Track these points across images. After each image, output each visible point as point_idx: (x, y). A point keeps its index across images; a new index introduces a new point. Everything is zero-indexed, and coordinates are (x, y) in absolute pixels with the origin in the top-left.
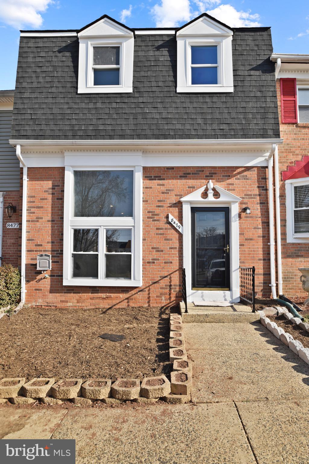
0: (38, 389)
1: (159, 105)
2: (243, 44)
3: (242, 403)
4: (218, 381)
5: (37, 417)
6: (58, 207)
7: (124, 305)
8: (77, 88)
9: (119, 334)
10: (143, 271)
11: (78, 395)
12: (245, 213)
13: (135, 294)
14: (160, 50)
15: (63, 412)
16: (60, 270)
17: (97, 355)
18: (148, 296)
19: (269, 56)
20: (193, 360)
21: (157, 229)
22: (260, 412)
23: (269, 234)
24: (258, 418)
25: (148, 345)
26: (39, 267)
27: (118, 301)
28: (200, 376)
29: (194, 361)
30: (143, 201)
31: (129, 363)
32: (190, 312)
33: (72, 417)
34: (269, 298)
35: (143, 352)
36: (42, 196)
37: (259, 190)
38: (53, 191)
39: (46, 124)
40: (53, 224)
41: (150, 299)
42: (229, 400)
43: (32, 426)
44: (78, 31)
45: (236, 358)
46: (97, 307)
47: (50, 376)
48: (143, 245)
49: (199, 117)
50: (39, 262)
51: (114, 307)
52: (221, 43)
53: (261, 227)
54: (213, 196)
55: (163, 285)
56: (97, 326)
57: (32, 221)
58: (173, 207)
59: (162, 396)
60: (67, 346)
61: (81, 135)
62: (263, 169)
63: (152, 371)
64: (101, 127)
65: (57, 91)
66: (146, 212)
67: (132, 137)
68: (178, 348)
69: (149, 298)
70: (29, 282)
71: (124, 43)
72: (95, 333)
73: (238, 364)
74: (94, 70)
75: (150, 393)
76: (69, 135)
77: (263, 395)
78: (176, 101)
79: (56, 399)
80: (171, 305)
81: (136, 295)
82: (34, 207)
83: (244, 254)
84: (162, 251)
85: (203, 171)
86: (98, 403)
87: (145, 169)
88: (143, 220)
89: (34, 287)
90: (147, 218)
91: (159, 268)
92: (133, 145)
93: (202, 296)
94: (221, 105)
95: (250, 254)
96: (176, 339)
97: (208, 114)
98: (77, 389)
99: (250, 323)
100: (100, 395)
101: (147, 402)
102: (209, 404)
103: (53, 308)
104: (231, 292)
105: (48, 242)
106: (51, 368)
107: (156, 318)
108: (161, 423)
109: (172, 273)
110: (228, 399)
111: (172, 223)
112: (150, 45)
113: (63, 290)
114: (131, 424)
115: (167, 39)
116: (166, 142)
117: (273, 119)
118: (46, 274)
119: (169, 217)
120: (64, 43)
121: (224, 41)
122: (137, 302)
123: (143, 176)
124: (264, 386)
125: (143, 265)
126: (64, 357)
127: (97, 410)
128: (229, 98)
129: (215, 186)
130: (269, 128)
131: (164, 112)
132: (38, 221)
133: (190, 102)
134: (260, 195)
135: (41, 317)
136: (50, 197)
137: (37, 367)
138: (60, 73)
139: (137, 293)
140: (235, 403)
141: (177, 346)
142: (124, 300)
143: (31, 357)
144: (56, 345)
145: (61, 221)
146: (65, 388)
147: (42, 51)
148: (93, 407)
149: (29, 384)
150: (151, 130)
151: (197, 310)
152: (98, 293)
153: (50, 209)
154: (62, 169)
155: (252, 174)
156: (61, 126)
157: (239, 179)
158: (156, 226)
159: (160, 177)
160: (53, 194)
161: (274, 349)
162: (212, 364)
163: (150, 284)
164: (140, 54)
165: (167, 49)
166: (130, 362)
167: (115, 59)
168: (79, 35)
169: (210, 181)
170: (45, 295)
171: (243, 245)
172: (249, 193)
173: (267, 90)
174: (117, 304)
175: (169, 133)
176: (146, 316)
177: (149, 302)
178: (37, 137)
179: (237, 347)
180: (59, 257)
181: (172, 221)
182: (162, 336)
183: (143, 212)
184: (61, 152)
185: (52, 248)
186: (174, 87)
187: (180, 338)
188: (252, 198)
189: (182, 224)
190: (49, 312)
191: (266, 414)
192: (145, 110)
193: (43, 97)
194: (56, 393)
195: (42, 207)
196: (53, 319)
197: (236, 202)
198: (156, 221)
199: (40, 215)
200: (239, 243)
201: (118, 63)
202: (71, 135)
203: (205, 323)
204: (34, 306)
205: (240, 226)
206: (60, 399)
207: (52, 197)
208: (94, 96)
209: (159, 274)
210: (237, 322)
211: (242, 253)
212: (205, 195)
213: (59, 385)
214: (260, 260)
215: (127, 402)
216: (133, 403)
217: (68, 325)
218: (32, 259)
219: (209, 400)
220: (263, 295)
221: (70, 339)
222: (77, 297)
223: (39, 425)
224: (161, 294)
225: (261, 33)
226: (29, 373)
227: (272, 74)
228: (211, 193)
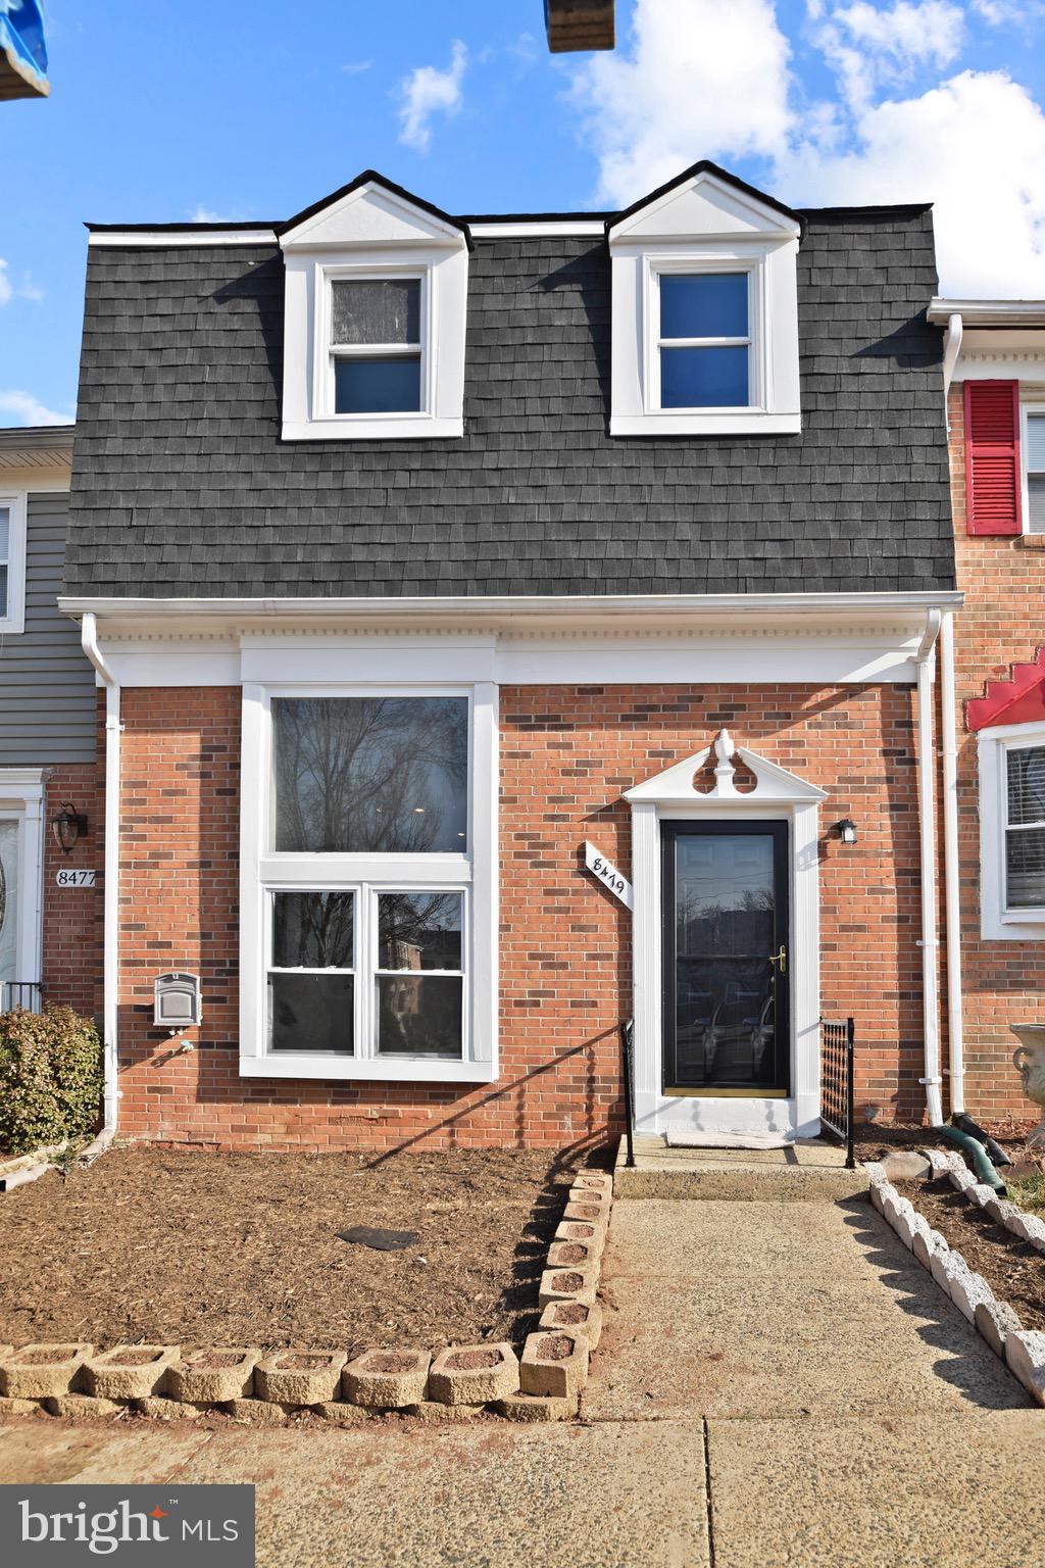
0: (126, 1373)
1: (551, 480)
2: (834, 265)
3: (727, 1423)
4: (674, 1363)
5: (121, 1448)
6: (223, 819)
7: (439, 1141)
8: (279, 423)
9: (402, 1229)
10: (501, 1031)
11: (246, 1393)
12: (840, 841)
13: (475, 1107)
14: (557, 289)
15: (198, 1438)
16: (228, 1028)
17: (320, 1286)
18: (517, 1115)
19: (923, 306)
20: (618, 1305)
21: (548, 893)
22: (769, 1447)
23: (919, 910)
24: (758, 1460)
25: (485, 1261)
26: (162, 1016)
27: (419, 1131)
28: (624, 1351)
29: (617, 1309)
30: (502, 801)
31: (414, 1311)
32: (642, 1165)
33: (221, 1451)
34: (919, 1122)
35: (466, 1282)
36: (170, 783)
37: (889, 763)
38: (203, 766)
39: (177, 543)
40: (205, 874)
41: (524, 1125)
42: (691, 1414)
43: (103, 1468)
44: (280, 228)
45: (752, 1303)
46: (352, 1148)
47: (168, 1340)
48: (502, 947)
49: (684, 516)
50: (162, 999)
51: (407, 1149)
52: (761, 266)
53: (893, 887)
54: (734, 782)
55: (568, 1077)
56: (338, 1204)
57: (138, 866)
58: (601, 821)
59: (490, 1400)
60: (232, 1260)
61: (294, 579)
62: (903, 693)
63: (481, 1333)
64: (359, 555)
65: (215, 432)
66: (509, 835)
67: (460, 587)
68: (570, 1270)
69: (520, 1120)
70: (130, 1065)
71: (435, 269)
72: (325, 1225)
73: (751, 1321)
74: (336, 360)
75: (456, 1390)
76: (255, 579)
77: (798, 1403)
78: (608, 465)
79: (181, 1402)
80: (595, 1144)
81: (479, 1110)
82: (144, 820)
83: (837, 976)
84: (564, 966)
85: (700, 699)
86: (303, 1415)
87: (507, 692)
88: (501, 863)
89: (145, 1081)
90: (515, 858)
91: (555, 1023)
92: (464, 614)
93: (695, 1117)
94: (757, 477)
95: (855, 977)
96: (573, 1243)
97: (715, 509)
98: (243, 1374)
99: (837, 1203)
100: (307, 1393)
101: (447, 1414)
102: (627, 1425)
103: (208, 1149)
104: (793, 1103)
105: (190, 936)
106: (177, 1320)
107: (535, 1182)
108: (474, 1468)
109: (596, 1040)
110: (687, 1412)
111: (597, 873)
112: (522, 273)
113: (240, 1092)
114: (386, 1469)
115: (578, 251)
116: (572, 604)
117: (932, 523)
118: (183, 1037)
119: (585, 852)
120: (235, 266)
121: (770, 257)
122: (482, 1132)
123: (501, 717)
124: (808, 1379)
125: (501, 1013)
126: (219, 1292)
127: (298, 1433)
128: (786, 452)
129: (738, 751)
130: (920, 555)
131: (568, 500)
132: (156, 866)
133: (654, 467)
134: (889, 780)
135: (166, 1176)
136: (194, 785)
137: (134, 1318)
138: (221, 371)
139: (481, 1104)
140: (705, 1424)
141: (571, 1264)
142: (440, 1126)
143: (116, 1291)
144: (200, 1257)
145: (233, 867)
146: (207, 1371)
147: (161, 295)
148: (286, 1426)
149: (103, 1359)
150: (525, 563)
151: (667, 1160)
152: (354, 1102)
153: (194, 827)
154: (232, 694)
155: (863, 708)
156: (228, 550)
157: (819, 726)
158: (543, 883)
159: (557, 718)
160: (203, 775)
161: (882, 1278)
162: (672, 1317)
163: (523, 1076)
164: (489, 303)
165: (579, 287)
166: (418, 1308)
167: (405, 322)
168: (285, 240)
169: (725, 732)
170: (183, 1109)
171: (833, 947)
172: (855, 772)
173: (916, 424)
174: (417, 1139)
175: (585, 571)
176: (502, 1178)
177: (520, 1134)
178: (148, 588)
179: (767, 1272)
180: (225, 982)
181: (597, 867)
182: (537, 1237)
183: (501, 838)
184: (230, 638)
185: (202, 954)
186: (601, 418)
187: (586, 1241)
188: (863, 790)
189: (628, 875)
190: (193, 1161)
191: (784, 1452)
192: (505, 496)
193: (167, 452)
194: (179, 1385)
195: (169, 820)
196: (202, 1184)
197: (812, 803)
198: (542, 867)
199: (162, 845)
200: (821, 940)
201: (413, 334)
202: (261, 579)
203: (690, 1202)
204: (147, 1144)
205: (824, 883)
206: (193, 1403)
207: (202, 785)
208: (334, 448)
209: (553, 1042)
210: (793, 1197)
211: (828, 972)
212: (706, 779)
213: (189, 1364)
214: (888, 996)
215: (388, 1414)
216: (405, 1417)
217: (247, 1202)
218: (138, 990)
219: (631, 1414)
220: (897, 1113)
221: (244, 1240)
222: (286, 1114)
223: (122, 1469)
224: (560, 1107)
225: (898, 226)
226: (107, 1333)
227: (932, 368)
228: (725, 774)
